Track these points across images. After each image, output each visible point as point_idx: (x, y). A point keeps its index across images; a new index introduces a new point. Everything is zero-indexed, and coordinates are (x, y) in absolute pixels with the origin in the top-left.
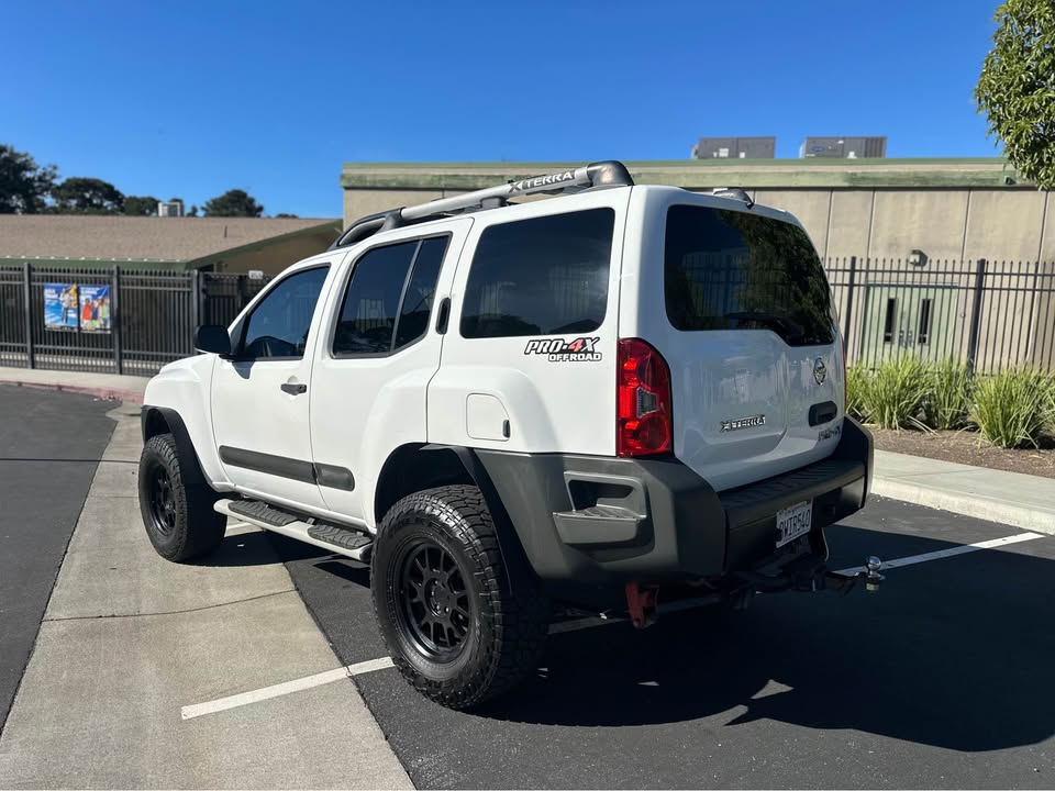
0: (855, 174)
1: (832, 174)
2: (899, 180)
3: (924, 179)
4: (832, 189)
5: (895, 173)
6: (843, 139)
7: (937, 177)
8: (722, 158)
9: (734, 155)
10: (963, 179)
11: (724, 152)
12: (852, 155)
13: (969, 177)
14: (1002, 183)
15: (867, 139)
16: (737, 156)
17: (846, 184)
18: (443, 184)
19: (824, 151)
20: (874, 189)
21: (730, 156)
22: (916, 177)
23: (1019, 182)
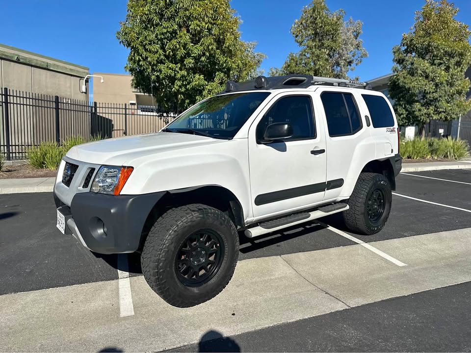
14: (15, 59)
23: (21, 60)
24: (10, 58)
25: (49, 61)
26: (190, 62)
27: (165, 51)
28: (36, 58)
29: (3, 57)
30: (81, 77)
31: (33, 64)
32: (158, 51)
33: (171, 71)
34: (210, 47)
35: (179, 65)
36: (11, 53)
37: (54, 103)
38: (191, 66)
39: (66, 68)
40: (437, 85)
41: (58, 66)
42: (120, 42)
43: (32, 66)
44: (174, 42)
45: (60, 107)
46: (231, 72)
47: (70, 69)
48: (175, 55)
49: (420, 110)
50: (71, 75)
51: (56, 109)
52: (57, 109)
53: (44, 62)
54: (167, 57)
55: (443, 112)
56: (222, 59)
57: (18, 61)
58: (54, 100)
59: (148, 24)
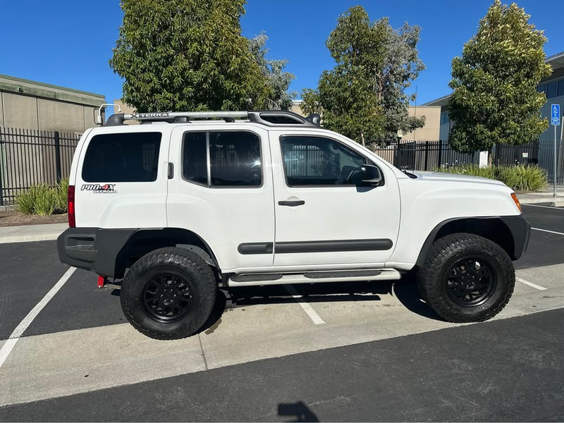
14: (17, 91)
23: (25, 92)
24: (11, 90)
25: (57, 91)
26: (189, 91)
27: (160, 79)
29: (4, 88)
30: (96, 107)
31: (38, 95)
32: (151, 81)
33: (168, 101)
34: (212, 73)
35: (178, 95)
36: (13, 85)
37: (53, 140)
38: (190, 95)
39: (78, 98)
40: (501, 102)
41: (67, 95)
42: (115, 71)
43: (37, 97)
44: (170, 68)
45: (60, 144)
46: (241, 99)
47: (83, 98)
48: (172, 83)
49: (482, 133)
50: (84, 105)
51: (55, 146)
52: (57, 146)
53: (51, 92)
54: (164, 86)
55: (511, 134)
56: (228, 84)
57: (21, 93)
58: (53, 136)
59: (141, 49)
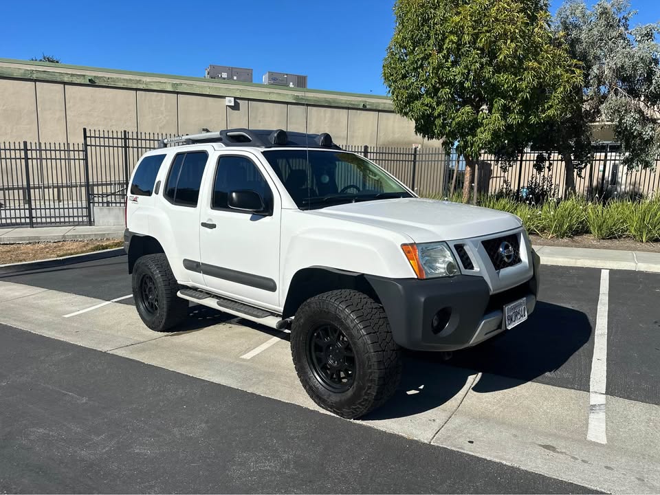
0: (298, 96)
1: (287, 95)
2: (319, 101)
3: (329, 102)
4: (288, 103)
5: (316, 97)
6: (287, 75)
7: (334, 101)
8: (224, 79)
9: (230, 78)
10: (346, 103)
11: (225, 75)
12: (291, 85)
13: (348, 102)
14: (361, 107)
15: (298, 76)
16: (232, 78)
17: (294, 101)
18: (34, 76)
19: (277, 81)
20: (308, 105)
21: (228, 78)
22: (326, 101)
23: (368, 107)
24: (356, 107)
28: (380, 101)
29: (350, 106)
31: (380, 109)
36: (358, 101)
43: (379, 111)
57: (365, 108)
